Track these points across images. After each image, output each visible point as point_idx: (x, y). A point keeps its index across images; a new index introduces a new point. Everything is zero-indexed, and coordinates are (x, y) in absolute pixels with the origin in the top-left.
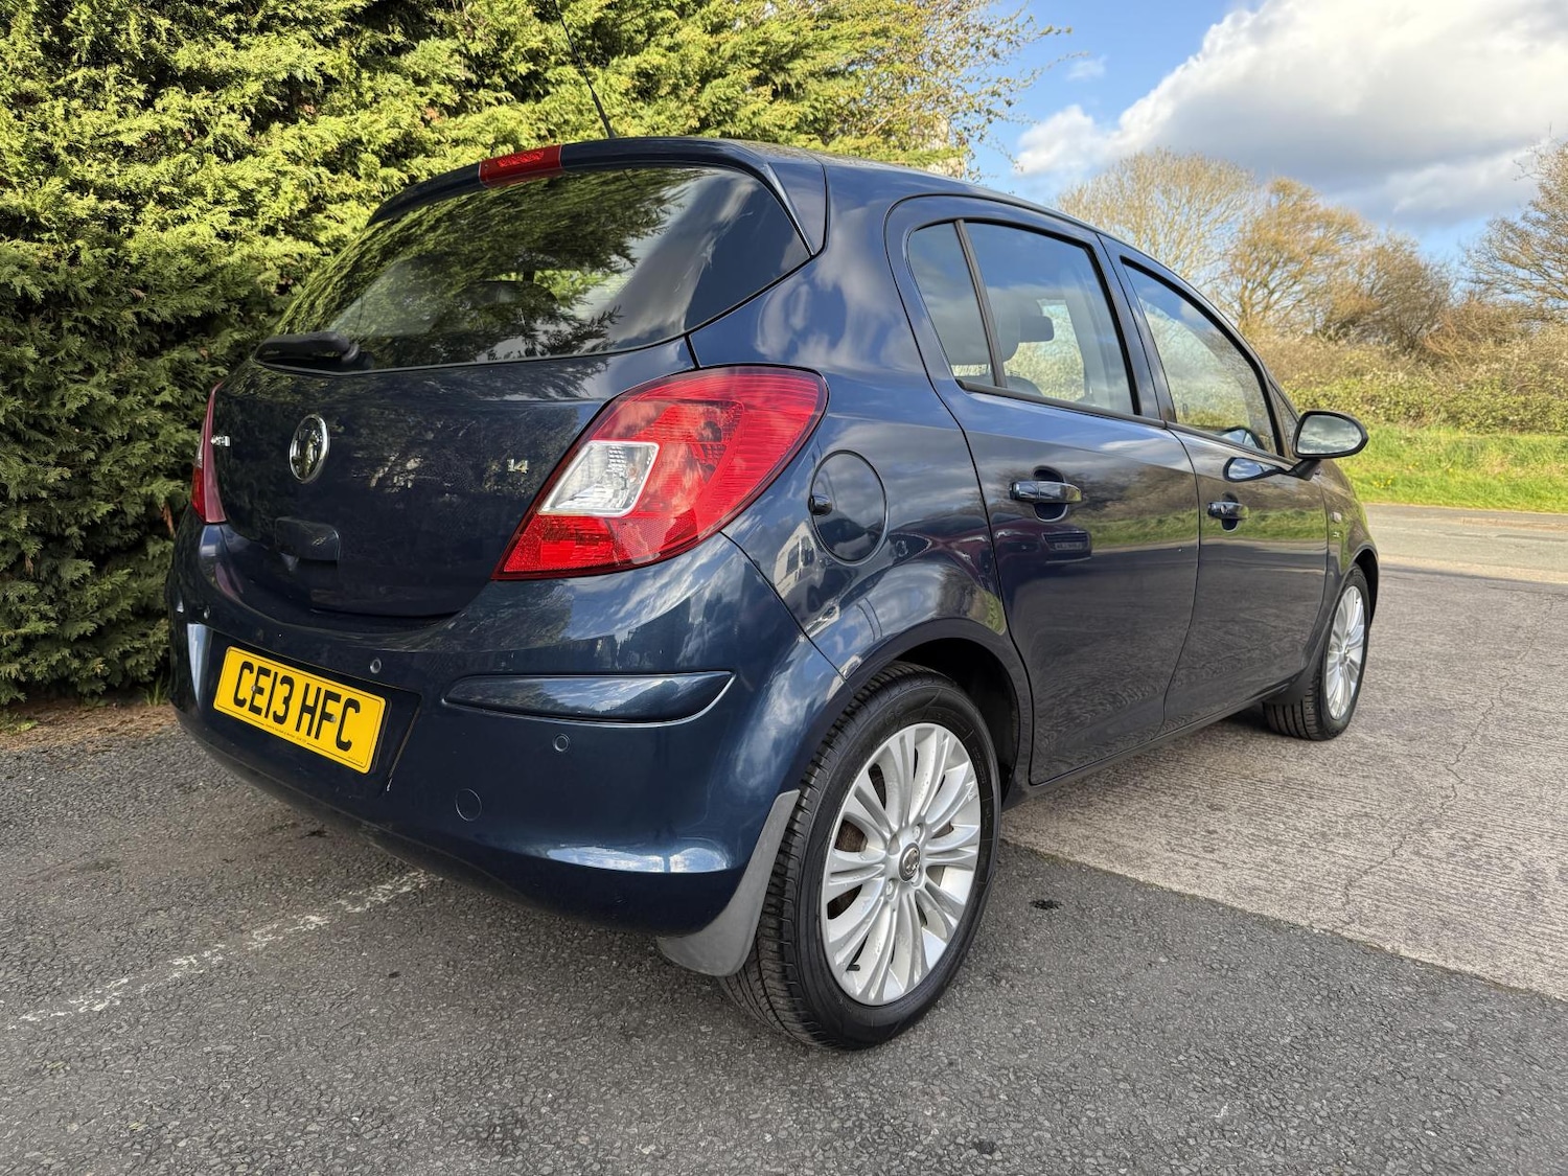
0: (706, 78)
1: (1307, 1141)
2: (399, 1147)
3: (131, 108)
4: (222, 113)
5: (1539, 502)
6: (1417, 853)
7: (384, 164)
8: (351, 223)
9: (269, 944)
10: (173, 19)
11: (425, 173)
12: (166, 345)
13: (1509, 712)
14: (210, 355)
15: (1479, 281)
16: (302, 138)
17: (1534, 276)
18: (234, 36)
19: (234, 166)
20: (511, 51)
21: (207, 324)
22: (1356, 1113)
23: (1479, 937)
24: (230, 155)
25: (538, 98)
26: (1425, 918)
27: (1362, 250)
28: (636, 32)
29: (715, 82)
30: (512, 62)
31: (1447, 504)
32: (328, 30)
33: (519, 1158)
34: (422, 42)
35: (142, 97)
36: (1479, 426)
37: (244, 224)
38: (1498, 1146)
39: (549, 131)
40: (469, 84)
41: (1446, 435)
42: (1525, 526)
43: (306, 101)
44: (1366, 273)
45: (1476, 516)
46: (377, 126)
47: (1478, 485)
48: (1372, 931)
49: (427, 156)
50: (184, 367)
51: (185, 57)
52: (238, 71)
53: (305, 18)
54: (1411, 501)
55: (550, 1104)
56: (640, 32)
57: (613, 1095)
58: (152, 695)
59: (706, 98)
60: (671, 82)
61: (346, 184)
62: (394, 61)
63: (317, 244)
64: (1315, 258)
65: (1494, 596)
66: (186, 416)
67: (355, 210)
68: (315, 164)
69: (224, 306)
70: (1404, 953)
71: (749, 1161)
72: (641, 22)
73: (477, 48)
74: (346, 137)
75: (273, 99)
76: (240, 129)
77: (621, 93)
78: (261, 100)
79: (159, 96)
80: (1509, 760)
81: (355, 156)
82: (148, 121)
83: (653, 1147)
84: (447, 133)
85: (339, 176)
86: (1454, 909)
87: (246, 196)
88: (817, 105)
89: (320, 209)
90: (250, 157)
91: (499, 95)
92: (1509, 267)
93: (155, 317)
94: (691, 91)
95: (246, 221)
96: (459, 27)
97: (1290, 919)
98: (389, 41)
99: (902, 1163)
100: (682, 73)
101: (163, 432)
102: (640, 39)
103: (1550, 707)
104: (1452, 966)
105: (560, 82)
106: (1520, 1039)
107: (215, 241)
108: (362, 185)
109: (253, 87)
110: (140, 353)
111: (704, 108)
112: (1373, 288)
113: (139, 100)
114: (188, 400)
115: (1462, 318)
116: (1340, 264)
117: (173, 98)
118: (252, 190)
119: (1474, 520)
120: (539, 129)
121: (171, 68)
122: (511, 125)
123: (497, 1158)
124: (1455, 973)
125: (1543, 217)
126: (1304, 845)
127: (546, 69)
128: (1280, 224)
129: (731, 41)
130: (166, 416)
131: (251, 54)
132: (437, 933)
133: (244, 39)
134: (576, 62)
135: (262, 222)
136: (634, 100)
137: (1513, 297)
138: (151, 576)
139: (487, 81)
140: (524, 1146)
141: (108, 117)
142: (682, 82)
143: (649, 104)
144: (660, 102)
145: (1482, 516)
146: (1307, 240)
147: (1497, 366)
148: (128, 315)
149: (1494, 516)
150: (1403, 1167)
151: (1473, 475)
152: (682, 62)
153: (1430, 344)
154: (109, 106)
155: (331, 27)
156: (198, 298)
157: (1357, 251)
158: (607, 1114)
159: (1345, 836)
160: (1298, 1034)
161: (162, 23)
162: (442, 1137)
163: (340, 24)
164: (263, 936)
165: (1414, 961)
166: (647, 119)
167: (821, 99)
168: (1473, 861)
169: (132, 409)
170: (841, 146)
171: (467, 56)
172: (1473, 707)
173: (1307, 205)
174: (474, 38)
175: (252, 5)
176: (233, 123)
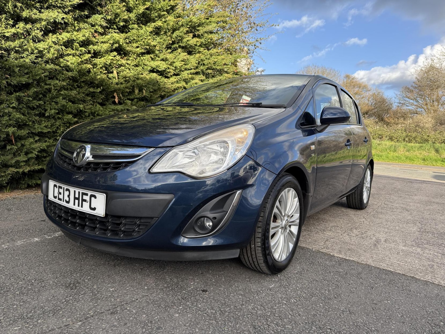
0: (174, 30)
1: (293, 293)
2: (43, 287)
3: (9, 27)
4: (35, 30)
5: (413, 162)
6: (348, 235)
7: (81, 46)
8: (70, 61)
9: (21, 244)
10: (22, 4)
11: (92, 50)
12: (16, 91)
13: (385, 206)
14: (28, 95)
15: (400, 103)
16: (57, 38)
17: (414, 102)
18: (40, 9)
19: (37, 44)
20: (118, 19)
21: (27, 86)
22: (308, 288)
23: (357, 253)
24: (37, 41)
25: (126, 33)
26: (344, 248)
27: (369, 94)
28: (155, 17)
29: (176, 31)
30: (119, 22)
31: (388, 162)
32: (66, 10)
33: (76, 290)
34: (94, 15)
35: (12, 24)
36: (397, 141)
37: (40, 60)
38: (344, 295)
39: (129, 41)
40: (107, 27)
41: (389, 143)
42: (409, 168)
43: (60, 29)
44: (370, 100)
45: (395, 165)
46: (79, 36)
47: (396, 157)
48: (329, 250)
49: (93, 45)
50: (20, 98)
51: (25, 14)
52: (40, 19)
53: (60, 6)
54: (378, 160)
55: (88, 280)
56: (157, 17)
57: (106, 278)
58: (6, 190)
59: (174, 35)
60: (164, 30)
61: (70, 51)
62: (86, 20)
63: (60, 67)
64: (356, 95)
65: (392, 181)
66: (20, 111)
67: (72, 58)
68: (61, 45)
69: (32, 81)
70: (335, 255)
71: (139, 292)
72: (156, 14)
73: (109, 17)
74: (70, 38)
75: (50, 27)
76: (40, 34)
77: (150, 32)
78: (46, 27)
79: (17, 24)
80: (381, 216)
81: (73, 44)
82: (13, 30)
83: (113, 289)
84: (100, 40)
85: (68, 49)
86: (353, 247)
87: (40, 52)
88: (206, 40)
89: (62, 58)
90: (42, 42)
91: (115, 31)
92: (407, 99)
93: (12, 83)
94: (170, 33)
95: (40, 59)
96: (104, 12)
97: (307, 247)
98: (84, 14)
99: (181, 294)
100: (167, 28)
101: (12, 115)
102: (156, 19)
103: (397, 205)
104: (347, 258)
105: (133, 29)
106: (359, 274)
107: (31, 64)
108: (74, 52)
109: (44, 23)
110: (8, 93)
111: (173, 38)
112: (372, 104)
113: (11, 24)
114: (21, 107)
115: (395, 113)
116: (363, 97)
117: (21, 25)
118: (42, 51)
119: (395, 166)
120: (126, 41)
121: (21, 17)
122: (118, 38)
123: (70, 290)
124: (348, 260)
125: (417, 86)
126: (318, 232)
127: (129, 25)
128: (346, 86)
129: (182, 21)
130: (14, 110)
131: (44, 14)
132: (70, 243)
133: (42, 10)
134: (138, 24)
135: (44, 59)
136: (154, 35)
137: (409, 108)
138: (7, 156)
139: (112, 27)
140: (78, 288)
141: (2, 29)
142: (167, 31)
143: (158, 36)
144: (161, 36)
145: (397, 165)
146: (354, 91)
147: (403, 125)
148: (4, 82)
149: (400, 165)
150: (316, 298)
151: (396, 154)
152: (167, 25)
153: (386, 119)
154: (3, 26)
155: (67, 9)
156: (25, 78)
157: (368, 94)
158: (104, 281)
159: (330, 230)
160: (299, 271)
161: (19, 4)
162: (56, 286)
163: (70, 8)
164: (20, 242)
165: (338, 257)
166: (158, 40)
167: (207, 38)
168: (362, 237)
169: (4, 108)
170: (213, 51)
171: (106, 20)
172: (376, 205)
173: (354, 81)
174: (108, 15)
175: (45, 2)
176: (38, 33)
